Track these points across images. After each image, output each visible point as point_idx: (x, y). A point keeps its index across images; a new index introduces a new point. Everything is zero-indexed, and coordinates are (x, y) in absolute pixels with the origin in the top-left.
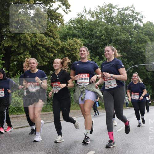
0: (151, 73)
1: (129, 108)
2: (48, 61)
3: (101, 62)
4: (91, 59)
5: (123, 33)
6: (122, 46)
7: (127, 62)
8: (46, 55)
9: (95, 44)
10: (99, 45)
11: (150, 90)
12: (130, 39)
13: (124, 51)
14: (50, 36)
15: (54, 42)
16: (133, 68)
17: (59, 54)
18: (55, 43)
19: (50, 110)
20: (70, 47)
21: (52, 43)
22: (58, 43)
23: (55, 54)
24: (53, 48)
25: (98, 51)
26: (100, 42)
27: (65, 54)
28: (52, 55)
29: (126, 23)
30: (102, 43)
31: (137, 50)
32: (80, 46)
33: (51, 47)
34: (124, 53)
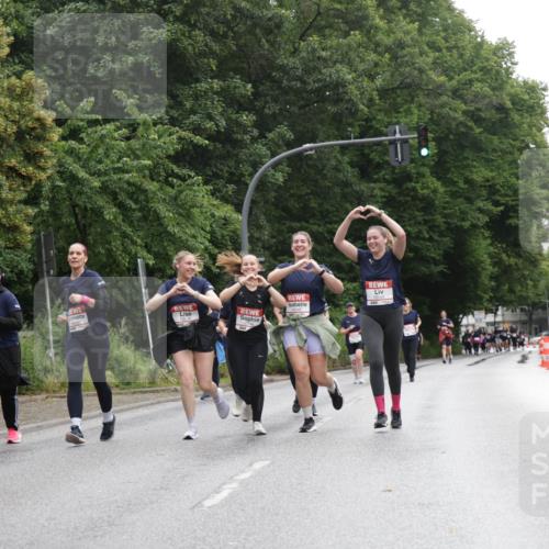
0: (382, 189)
1: (272, 381)
6: (225, 36)
7: (256, 132)
13: (237, 71)
16: (288, 159)
31: (308, 71)
34: (237, 81)
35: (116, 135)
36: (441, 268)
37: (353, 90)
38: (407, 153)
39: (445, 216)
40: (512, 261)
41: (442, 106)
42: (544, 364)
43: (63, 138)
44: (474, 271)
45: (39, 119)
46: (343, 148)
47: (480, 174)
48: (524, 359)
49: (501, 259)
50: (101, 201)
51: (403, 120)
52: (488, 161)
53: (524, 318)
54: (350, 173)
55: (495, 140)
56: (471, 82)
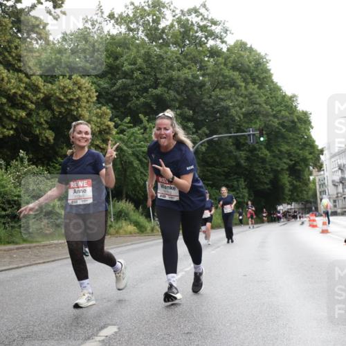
0: (245, 154)
2: (14, 126)
3: (136, 129)
4: (114, 123)
5: (184, 65)
6: (182, 92)
7: (194, 130)
8: (9, 112)
9: (122, 89)
10: (130, 92)
11: (244, 190)
12: (201, 78)
13: (187, 106)
14: (19, 70)
15: (26, 83)
16: (208, 141)
17: (40, 112)
18: (30, 86)
19: (21, 241)
20: (65, 95)
21: (23, 85)
22: (37, 86)
23: (31, 110)
24: (24, 96)
25: (129, 105)
26: (133, 85)
27: (53, 111)
28: (24, 114)
29: (191, 43)
30: (138, 87)
31: (215, 103)
32: (87, 94)
33: (21, 96)
34: (186, 110)
35: (139, 132)
36: (269, 186)
37: (233, 112)
38: (255, 139)
39: (270, 165)
40: (298, 184)
41: (269, 121)
42: (310, 225)
43: (117, 133)
44: (282, 188)
45: (108, 126)
46: (230, 137)
47: (285, 148)
48: (303, 223)
49: (293, 183)
50: (132, 159)
51: (253, 126)
52: (287, 143)
53: (303, 207)
54: (232, 148)
55: (291, 134)
56: (280, 111)
